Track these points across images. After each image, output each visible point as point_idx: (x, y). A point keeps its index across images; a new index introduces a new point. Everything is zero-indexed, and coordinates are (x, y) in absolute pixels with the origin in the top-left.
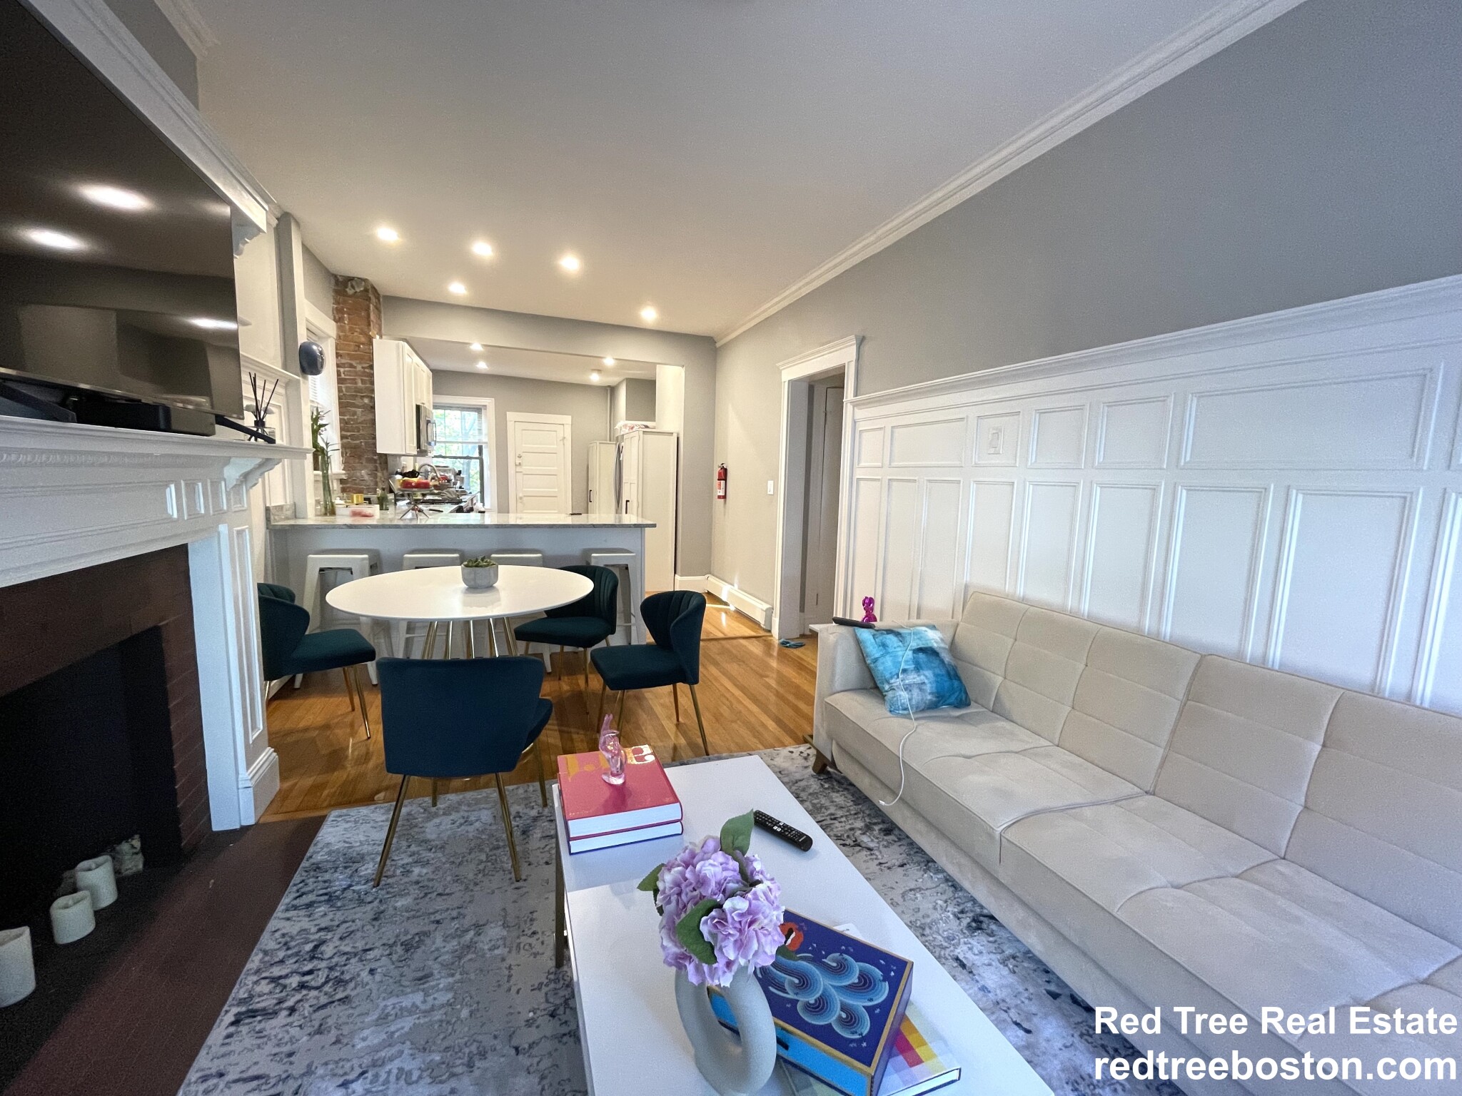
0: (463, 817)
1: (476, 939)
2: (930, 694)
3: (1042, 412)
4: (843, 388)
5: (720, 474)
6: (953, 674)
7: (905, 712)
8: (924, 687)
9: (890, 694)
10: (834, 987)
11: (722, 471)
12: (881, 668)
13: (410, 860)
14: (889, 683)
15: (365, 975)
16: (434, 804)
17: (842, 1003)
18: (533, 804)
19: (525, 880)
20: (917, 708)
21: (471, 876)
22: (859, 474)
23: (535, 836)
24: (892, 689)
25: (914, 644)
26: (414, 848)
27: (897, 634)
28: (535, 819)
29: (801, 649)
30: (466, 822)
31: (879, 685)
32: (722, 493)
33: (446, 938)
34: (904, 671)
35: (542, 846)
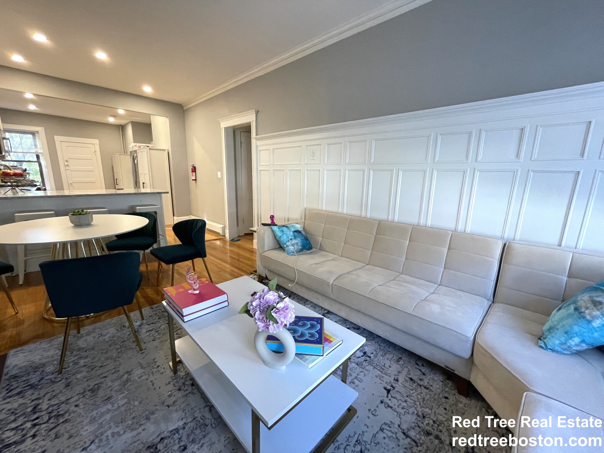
0: (99, 334)
1: (129, 377)
2: (300, 246)
3: (329, 144)
4: (250, 132)
5: (192, 169)
6: (306, 239)
7: (293, 254)
8: (298, 244)
9: (287, 248)
10: (304, 330)
11: (193, 168)
12: (282, 239)
13: (76, 358)
14: (286, 244)
15: (73, 408)
16: (79, 332)
17: (308, 333)
18: (136, 320)
19: (145, 349)
20: (297, 252)
21: (115, 355)
22: (260, 168)
23: (143, 332)
24: (287, 246)
25: (293, 230)
26: (75, 353)
27: (287, 227)
28: (140, 326)
29: (239, 241)
30: (101, 335)
31: (282, 246)
32: (194, 178)
33: (113, 381)
34: (291, 239)
35: (149, 335)
